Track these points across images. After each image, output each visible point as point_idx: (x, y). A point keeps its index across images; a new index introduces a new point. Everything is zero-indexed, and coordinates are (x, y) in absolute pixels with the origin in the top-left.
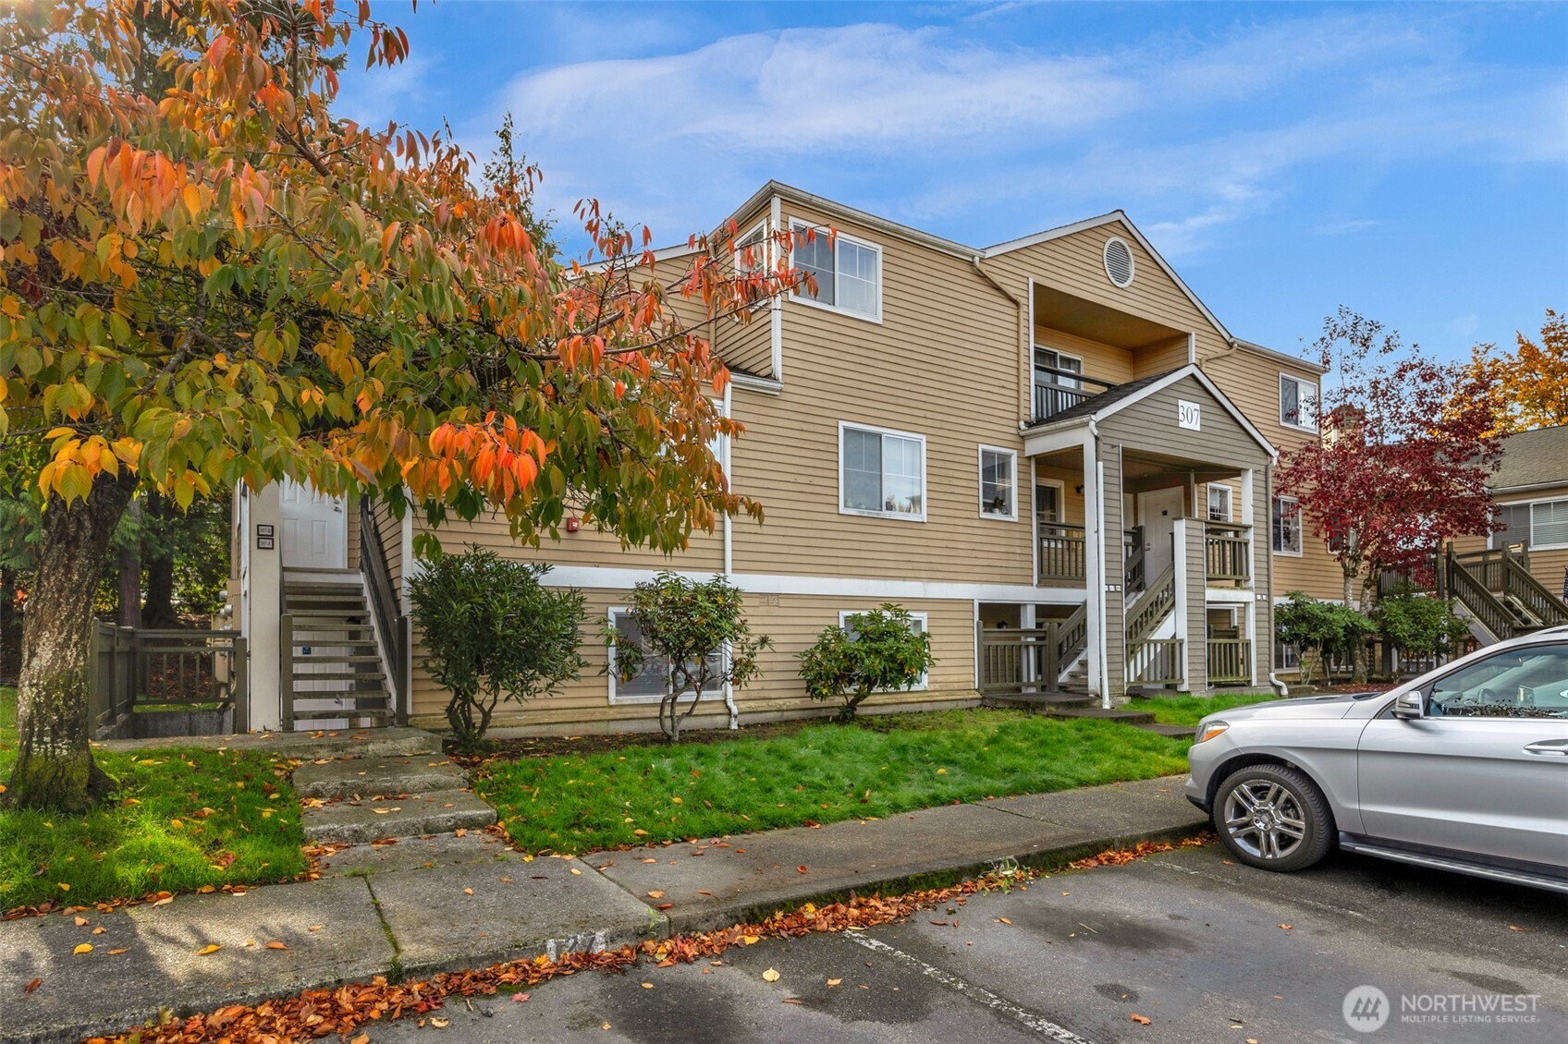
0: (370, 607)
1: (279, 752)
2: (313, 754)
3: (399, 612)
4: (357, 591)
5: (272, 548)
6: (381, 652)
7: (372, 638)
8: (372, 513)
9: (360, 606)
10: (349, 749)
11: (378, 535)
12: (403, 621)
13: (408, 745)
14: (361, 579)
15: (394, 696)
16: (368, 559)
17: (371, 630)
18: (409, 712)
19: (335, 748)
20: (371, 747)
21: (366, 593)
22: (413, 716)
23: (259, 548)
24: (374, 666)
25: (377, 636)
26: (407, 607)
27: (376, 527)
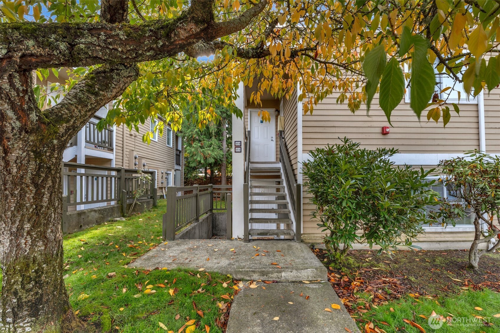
0: (283, 177)
1: (231, 274)
2: (250, 276)
3: (296, 180)
4: (278, 170)
5: (241, 152)
6: (288, 199)
7: (284, 192)
8: (284, 138)
9: (279, 177)
10: (270, 275)
11: (286, 147)
12: (299, 186)
13: (306, 274)
14: (280, 165)
15: (294, 224)
16: (282, 157)
17: (284, 188)
18: (302, 232)
19: (263, 273)
20: (283, 274)
21: (282, 171)
22: (304, 234)
23: (235, 152)
24: (285, 206)
25: (286, 191)
26: (300, 179)
27: (285, 143)
